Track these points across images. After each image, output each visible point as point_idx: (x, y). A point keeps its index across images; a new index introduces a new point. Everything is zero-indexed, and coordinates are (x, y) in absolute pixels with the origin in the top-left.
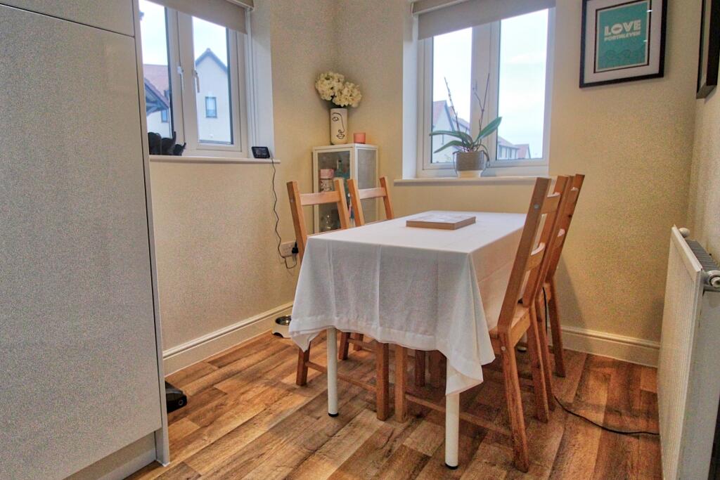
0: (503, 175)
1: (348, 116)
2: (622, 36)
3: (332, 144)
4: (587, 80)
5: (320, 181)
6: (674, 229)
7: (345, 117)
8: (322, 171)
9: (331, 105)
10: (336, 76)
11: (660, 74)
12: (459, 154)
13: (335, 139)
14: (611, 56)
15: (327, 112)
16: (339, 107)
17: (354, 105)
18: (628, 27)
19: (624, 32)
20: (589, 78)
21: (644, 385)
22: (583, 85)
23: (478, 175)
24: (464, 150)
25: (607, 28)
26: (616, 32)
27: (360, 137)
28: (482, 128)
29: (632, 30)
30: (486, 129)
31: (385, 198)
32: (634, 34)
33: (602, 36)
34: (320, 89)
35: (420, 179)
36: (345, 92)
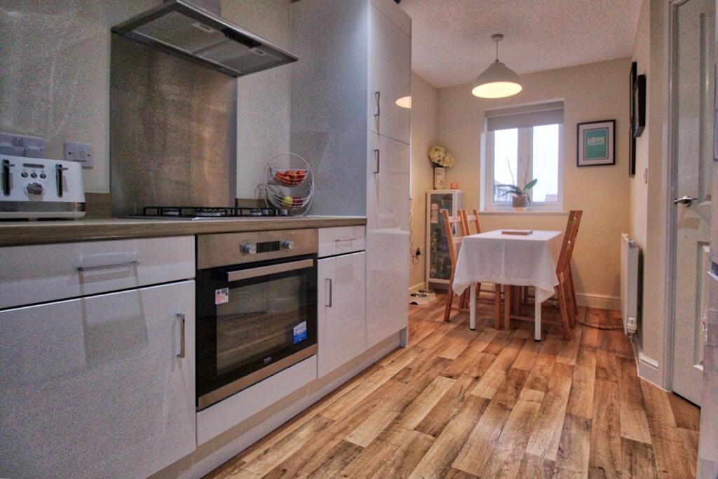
0: (539, 210)
1: (446, 172)
2: (597, 144)
3: (435, 189)
4: (580, 164)
5: (431, 210)
6: (623, 235)
7: (444, 172)
8: (433, 205)
9: (435, 165)
10: (441, 149)
11: (614, 163)
12: (514, 198)
13: (437, 185)
14: (591, 153)
15: (432, 170)
16: (442, 167)
17: (451, 166)
18: (598, 139)
19: (597, 142)
20: (581, 162)
21: (615, 315)
22: (578, 166)
23: (524, 209)
24: (516, 195)
25: (589, 140)
26: (593, 141)
27: (454, 186)
28: (527, 183)
29: (600, 141)
30: (528, 185)
31: (477, 221)
32: (601, 144)
33: (587, 143)
34: (432, 157)
35: (487, 211)
36: (447, 159)
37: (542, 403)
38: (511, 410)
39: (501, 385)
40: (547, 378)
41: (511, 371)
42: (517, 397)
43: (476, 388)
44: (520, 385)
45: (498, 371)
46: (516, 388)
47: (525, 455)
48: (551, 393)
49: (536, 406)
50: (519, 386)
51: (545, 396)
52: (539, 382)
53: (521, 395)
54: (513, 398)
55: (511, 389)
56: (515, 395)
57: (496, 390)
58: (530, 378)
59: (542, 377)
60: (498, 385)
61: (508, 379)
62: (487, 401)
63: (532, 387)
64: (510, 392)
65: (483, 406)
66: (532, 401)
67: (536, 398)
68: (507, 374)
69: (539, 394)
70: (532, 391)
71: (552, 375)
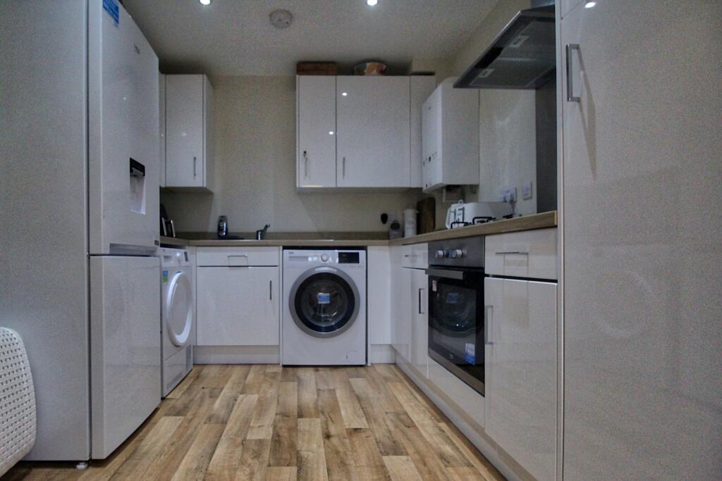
37: (249, 426)
38: (276, 414)
39: (297, 436)
40: (242, 462)
41: (294, 460)
42: (275, 427)
43: (320, 425)
44: (276, 441)
45: (311, 454)
46: (279, 436)
47: (258, 393)
48: (239, 440)
49: (254, 423)
50: (277, 439)
51: (246, 435)
52: (254, 452)
53: (271, 430)
54: (280, 425)
55: (284, 433)
56: (277, 428)
57: (299, 428)
58: (266, 455)
59: (250, 461)
60: (300, 435)
61: (292, 446)
62: (300, 415)
63: (260, 442)
64: (284, 430)
65: (301, 412)
66: (259, 427)
67: (255, 431)
68: (298, 452)
69: (253, 435)
70: (261, 438)
71: (236, 470)
